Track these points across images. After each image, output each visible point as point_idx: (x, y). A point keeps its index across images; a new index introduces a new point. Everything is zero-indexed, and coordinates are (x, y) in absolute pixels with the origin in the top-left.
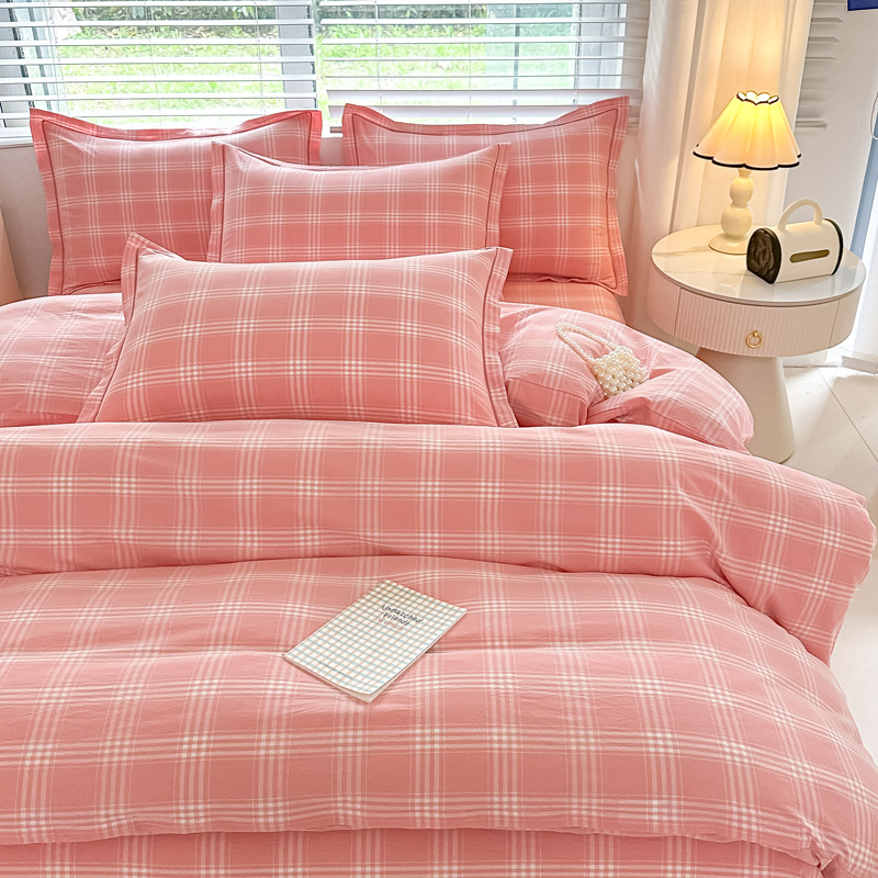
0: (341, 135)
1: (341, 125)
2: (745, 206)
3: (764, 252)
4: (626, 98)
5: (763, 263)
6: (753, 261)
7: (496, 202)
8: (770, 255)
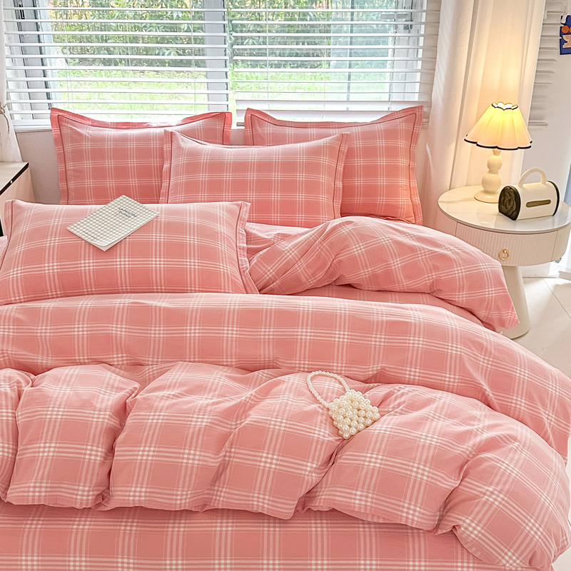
0: (244, 128)
1: (243, 121)
2: (497, 173)
3: (510, 201)
4: (422, 107)
5: (509, 207)
6: (502, 206)
7: (341, 169)
8: (513, 203)
